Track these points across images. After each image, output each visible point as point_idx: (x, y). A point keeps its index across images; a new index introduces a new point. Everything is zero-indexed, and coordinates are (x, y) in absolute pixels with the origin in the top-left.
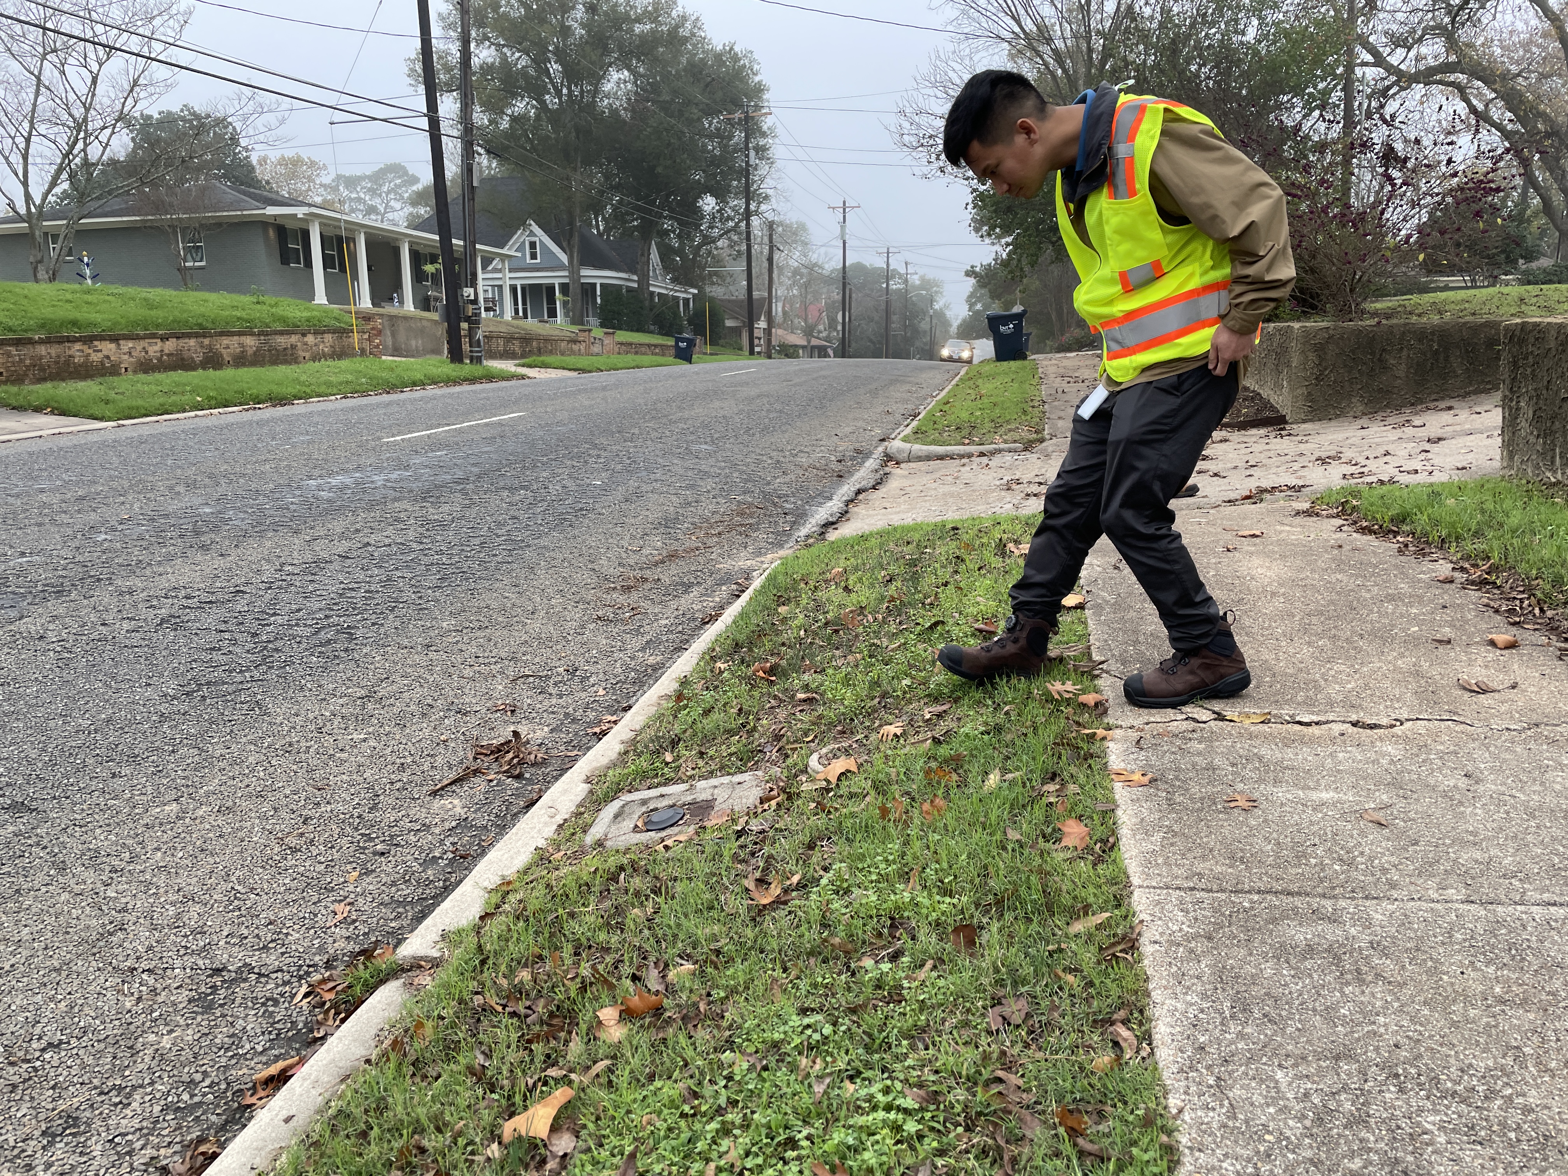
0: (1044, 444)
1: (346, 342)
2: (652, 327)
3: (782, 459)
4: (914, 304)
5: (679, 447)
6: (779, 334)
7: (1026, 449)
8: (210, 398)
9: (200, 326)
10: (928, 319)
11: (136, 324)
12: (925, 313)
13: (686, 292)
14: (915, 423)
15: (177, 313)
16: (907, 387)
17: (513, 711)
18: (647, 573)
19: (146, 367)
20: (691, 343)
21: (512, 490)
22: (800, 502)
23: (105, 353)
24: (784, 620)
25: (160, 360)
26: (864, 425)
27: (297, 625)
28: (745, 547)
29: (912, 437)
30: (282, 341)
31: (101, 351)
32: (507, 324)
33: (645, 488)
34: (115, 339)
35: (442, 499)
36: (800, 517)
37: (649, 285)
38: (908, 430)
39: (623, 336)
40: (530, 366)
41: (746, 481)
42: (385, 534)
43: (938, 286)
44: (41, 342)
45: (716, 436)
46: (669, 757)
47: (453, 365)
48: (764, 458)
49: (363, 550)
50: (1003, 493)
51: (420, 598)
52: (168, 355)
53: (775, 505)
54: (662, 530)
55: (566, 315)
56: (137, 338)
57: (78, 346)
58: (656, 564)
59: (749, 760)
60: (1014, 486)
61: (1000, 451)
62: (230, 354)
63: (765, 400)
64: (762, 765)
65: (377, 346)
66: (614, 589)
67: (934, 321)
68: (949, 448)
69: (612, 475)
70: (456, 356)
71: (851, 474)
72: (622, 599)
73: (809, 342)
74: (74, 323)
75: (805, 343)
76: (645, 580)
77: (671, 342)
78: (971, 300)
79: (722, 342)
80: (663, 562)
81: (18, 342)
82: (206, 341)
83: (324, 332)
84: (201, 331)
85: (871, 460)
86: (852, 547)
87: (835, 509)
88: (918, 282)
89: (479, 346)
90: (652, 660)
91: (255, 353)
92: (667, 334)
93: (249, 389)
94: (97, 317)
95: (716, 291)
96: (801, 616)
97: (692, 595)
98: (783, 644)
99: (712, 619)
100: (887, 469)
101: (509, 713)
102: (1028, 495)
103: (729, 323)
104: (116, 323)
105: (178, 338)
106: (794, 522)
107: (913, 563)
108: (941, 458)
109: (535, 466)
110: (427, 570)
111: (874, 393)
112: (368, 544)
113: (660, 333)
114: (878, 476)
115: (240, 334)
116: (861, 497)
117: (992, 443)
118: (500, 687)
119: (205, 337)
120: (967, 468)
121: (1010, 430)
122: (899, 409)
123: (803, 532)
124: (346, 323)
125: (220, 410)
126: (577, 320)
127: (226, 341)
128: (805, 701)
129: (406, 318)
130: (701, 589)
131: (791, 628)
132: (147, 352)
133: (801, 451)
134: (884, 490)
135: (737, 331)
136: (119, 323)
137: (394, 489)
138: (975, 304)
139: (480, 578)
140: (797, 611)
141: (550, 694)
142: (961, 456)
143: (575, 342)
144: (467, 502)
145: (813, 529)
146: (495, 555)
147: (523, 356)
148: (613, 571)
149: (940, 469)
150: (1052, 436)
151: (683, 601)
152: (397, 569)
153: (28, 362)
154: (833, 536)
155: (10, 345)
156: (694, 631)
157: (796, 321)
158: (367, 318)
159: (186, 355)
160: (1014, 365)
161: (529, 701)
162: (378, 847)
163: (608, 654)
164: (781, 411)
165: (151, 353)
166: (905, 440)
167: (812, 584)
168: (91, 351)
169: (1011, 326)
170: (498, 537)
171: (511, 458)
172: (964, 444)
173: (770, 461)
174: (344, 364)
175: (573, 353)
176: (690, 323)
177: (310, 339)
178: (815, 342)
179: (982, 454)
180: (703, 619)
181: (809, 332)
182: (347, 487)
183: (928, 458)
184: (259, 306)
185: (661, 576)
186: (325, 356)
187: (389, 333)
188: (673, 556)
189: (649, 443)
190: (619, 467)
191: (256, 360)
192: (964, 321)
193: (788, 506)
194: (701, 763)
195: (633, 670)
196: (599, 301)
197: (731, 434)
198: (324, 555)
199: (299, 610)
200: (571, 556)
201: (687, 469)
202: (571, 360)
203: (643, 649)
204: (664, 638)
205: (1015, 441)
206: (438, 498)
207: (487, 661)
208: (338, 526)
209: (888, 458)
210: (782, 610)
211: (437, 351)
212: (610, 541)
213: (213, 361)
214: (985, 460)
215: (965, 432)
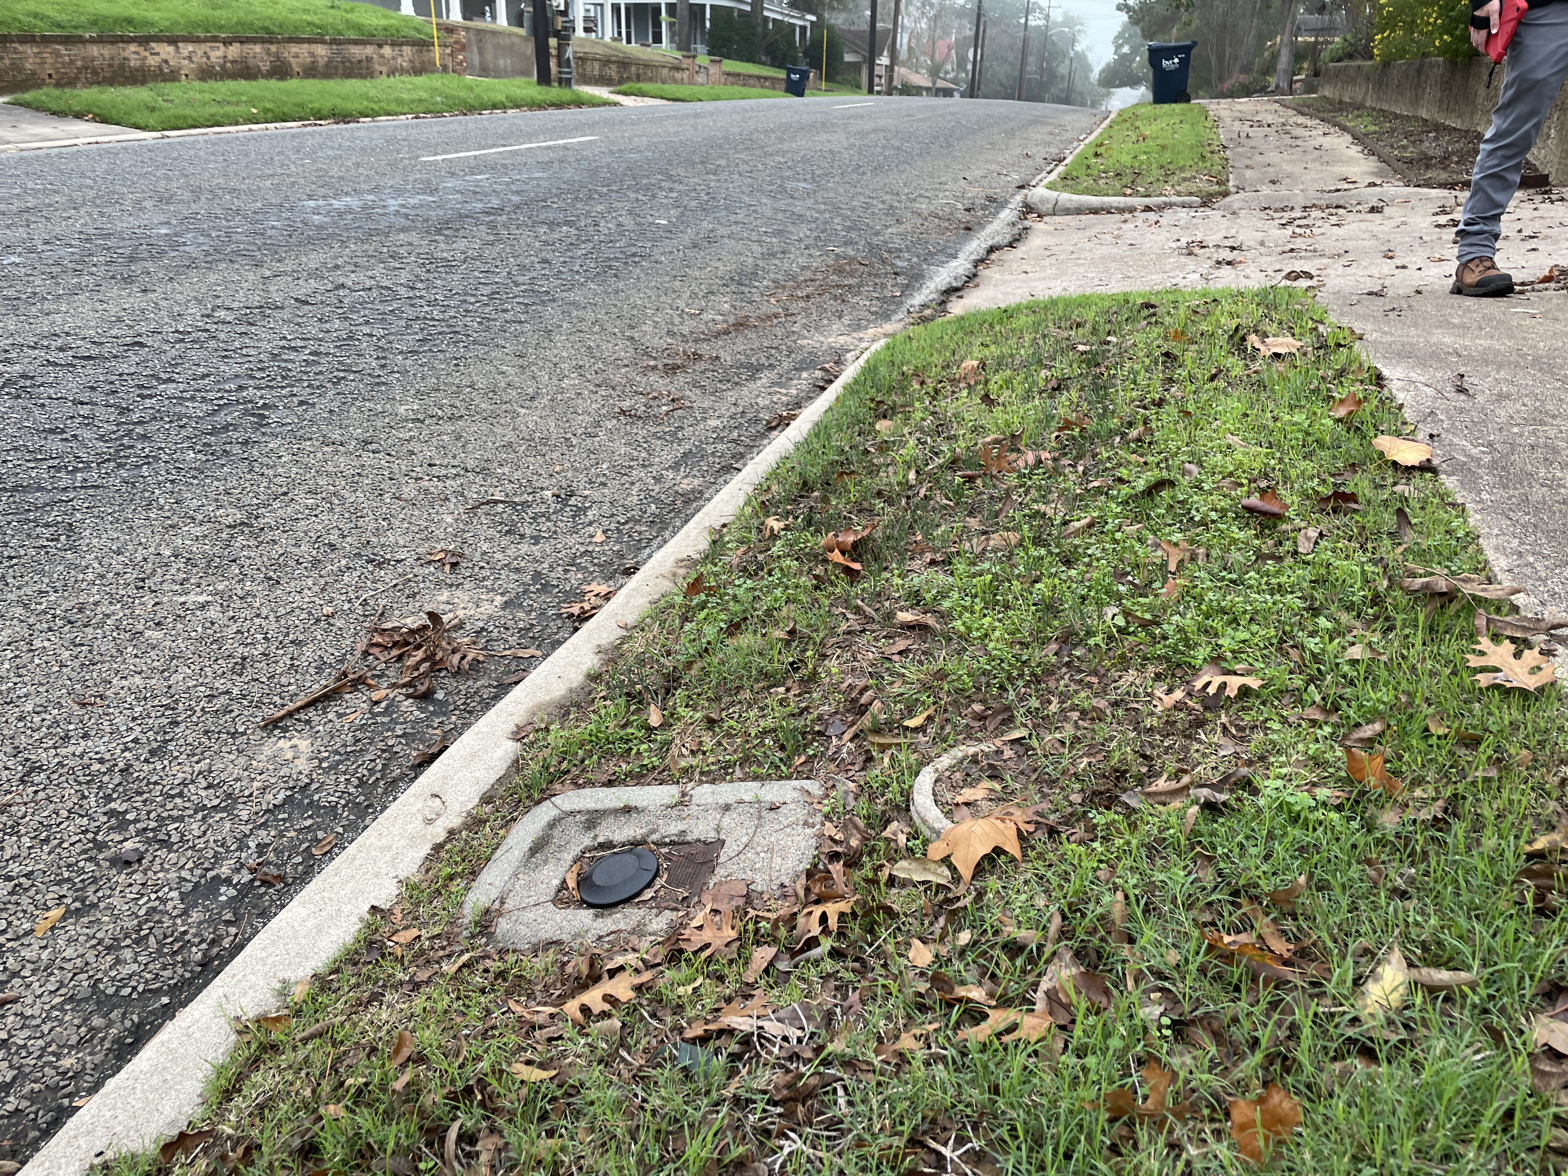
0: (1228, 199)
1: (426, 56)
2: (764, 58)
3: (896, 204)
4: (1054, 44)
5: (771, 183)
6: (900, 71)
7: (1204, 204)
8: (266, 110)
9: (266, 29)
10: (1067, 62)
11: (196, 25)
12: (1064, 54)
13: (802, 18)
14: (1061, 169)
15: (242, 14)
16: (1049, 128)
17: (454, 565)
18: (704, 349)
19: (206, 74)
20: (804, 75)
21: (552, 225)
22: (915, 260)
23: (163, 56)
24: (884, 447)
25: (223, 67)
26: (998, 168)
27: (193, 399)
28: (840, 317)
29: (1060, 184)
30: (357, 52)
31: (158, 54)
32: (606, 46)
33: (721, 231)
34: (173, 41)
35: (462, 233)
36: (915, 278)
37: (763, 8)
38: (1054, 176)
39: (730, 65)
40: (625, 94)
41: (849, 229)
42: (370, 273)
43: (1082, 24)
44: (92, 41)
45: (818, 172)
46: (655, 718)
47: (539, 88)
48: (875, 202)
49: (331, 294)
50: (1183, 259)
51: (383, 366)
52: (234, 62)
53: (884, 261)
54: (733, 288)
55: (672, 41)
56: (197, 40)
57: (133, 47)
58: (718, 335)
59: (797, 751)
60: (1197, 250)
61: (1171, 205)
62: (299, 65)
63: (881, 135)
64: (822, 767)
65: (461, 64)
66: (654, 368)
67: (1074, 65)
68: (1106, 199)
69: (683, 214)
70: (544, 78)
71: (982, 226)
72: (659, 382)
73: (934, 83)
74: (130, 21)
75: (930, 85)
76: (697, 357)
77: (782, 74)
78: (1119, 40)
79: (839, 78)
80: (727, 332)
81: (68, 40)
82: (273, 48)
83: (402, 44)
84: (267, 37)
85: (1007, 211)
86: (991, 326)
87: (961, 271)
88: (1060, 19)
89: (569, 66)
90: (686, 485)
91: (327, 65)
92: (779, 67)
93: (311, 102)
94: (153, 15)
95: (837, 19)
96: (912, 442)
97: (759, 383)
98: (879, 494)
99: (783, 422)
100: (1027, 223)
101: (447, 568)
102: (1219, 263)
103: (848, 58)
104: (175, 23)
105: (242, 42)
106: (907, 286)
107: (1092, 360)
108: (1095, 211)
109: (590, 198)
110: (408, 327)
111: (1011, 134)
112: (343, 286)
113: (772, 65)
114: (1016, 231)
115: (310, 41)
116: (993, 256)
117: (1161, 195)
118: (449, 519)
119: (271, 43)
120: (1130, 225)
121: (1185, 179)
122: (1039, 153)
123: (918, 299)
124: (426, 34)
125: (277, 125)
126: (684, 45)
127: (294, 49)
128: (911, 627)
129: (494, 33)
130: (773, 375)
131: (893, 463)
132: (208, 58)
133: (921, 196)
134: (1024, 249)
135: (855, 67)
136: (178, 24)
137: (406, 216)
138: (1122, 46)
139: (475, 342)
140: (906, 430)
141: (522, 536)
142: (1121, 211)
143: (677, 69)
144: (492, 238)
145: (932, 297)
146: (505, 311)
147: (621, 82)
148: (658, 342)
149: (1094, 225)
150: (1239, 189)
151: (745, 391)
152: (367, 323)
153: (79, 64)
154: (957, 307)
155: (59, 43)
156: (754, 438)
157: (922, 58)
158: (450, 30)
159: (251, 62)
160: (1178, 107)
161: (485, 547)
162: (128, 845)
163: (622, 471)
164: (898, 148)
165: (213, 59)
166: (1051, 187)
167: (931, 384)
168: (147, 54)
169: (1176, 60)
170: (517, 285)
171: (564, 186)
172: (1125, 195)
173: (881, 206)
174: (421, 80)
175: (675, 81)
176: (806, 54)
177: (387, 51)
178: (940, 84)
179: (1148, 209)
180: (769, 422)
181: (935, 72)
182: (350, 210)
183: (1079, 211)
184: (332, 11)
185: (722, 354)
186: (402, 71)
187: (475, 50)
188: (741, 325)
189: (736, 176)
190: (694, 203)
191: (328, 72)
192: (1108, 65)
193: (899, 263)
194: (709, 742)
195: (656, 501)
196: (708, 24)
197: (836, 171)
198: (278, 298)
199: (204, 376)
200: (606, 318)
201: (777, 210)
202: (670, 89)
203: (676, 467)
204: (710, 449)
205: (1191, 194)
206: (457, 230)
207: (444, 472)
208: (313, 260)
209: (1028, 209)
210: (882, 426)
211: (526, 73)
212: (662, 299)
213: (281, 71)
214: (1152, 216)
215: (1126, 180)
